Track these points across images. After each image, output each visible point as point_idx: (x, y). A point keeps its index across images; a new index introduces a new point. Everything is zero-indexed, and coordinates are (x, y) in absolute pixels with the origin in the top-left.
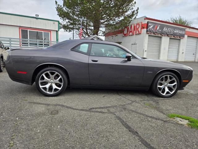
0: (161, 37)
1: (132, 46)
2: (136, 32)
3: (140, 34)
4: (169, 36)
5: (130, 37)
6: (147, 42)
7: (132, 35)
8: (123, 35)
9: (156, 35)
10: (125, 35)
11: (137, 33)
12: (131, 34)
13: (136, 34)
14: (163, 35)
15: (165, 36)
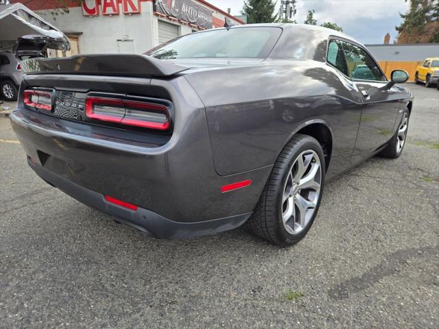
0: (178, 26)
1: (118, 46)
2: (126, 9)
3: (139, 13)
4: (191, 26)
5: (107, 19)
6: (158, 38)
7: (113, 15)
8: (86, 13)
9: (171, 19)
10: (91, 12)
11: (130, 10)
12: (109, 10)
13: (126, 14)
14: (181, 23)
15: (185, 24)
